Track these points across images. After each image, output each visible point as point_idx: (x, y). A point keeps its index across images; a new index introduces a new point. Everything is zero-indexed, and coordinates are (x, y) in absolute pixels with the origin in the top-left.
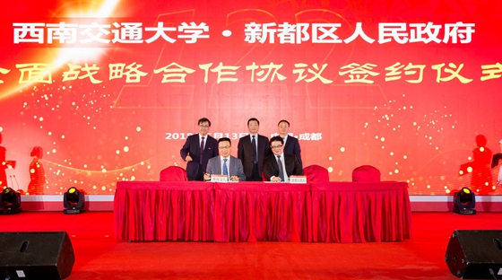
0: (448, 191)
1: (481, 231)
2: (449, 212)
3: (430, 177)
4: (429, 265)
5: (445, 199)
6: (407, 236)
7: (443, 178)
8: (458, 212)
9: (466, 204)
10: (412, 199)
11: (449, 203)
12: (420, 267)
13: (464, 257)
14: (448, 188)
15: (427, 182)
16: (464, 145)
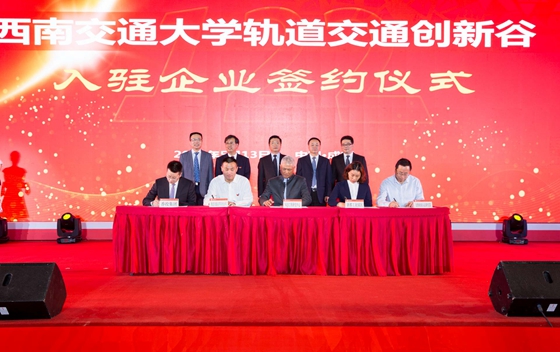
0: (497, 218)
1: (529, 263)
2: (498, 241)
3: (477, 202)
4: (471, 301)
5: (493, 227)
6: (447, 269)
7: (491, 203)
8: (508, 242)
9: (516, 233)
10: (455, 227)
11: (497, 232)
12: (460, 304)
13: (509, 292)
14: (497, 214)
15: (474, 207)
16: (515, 166)
